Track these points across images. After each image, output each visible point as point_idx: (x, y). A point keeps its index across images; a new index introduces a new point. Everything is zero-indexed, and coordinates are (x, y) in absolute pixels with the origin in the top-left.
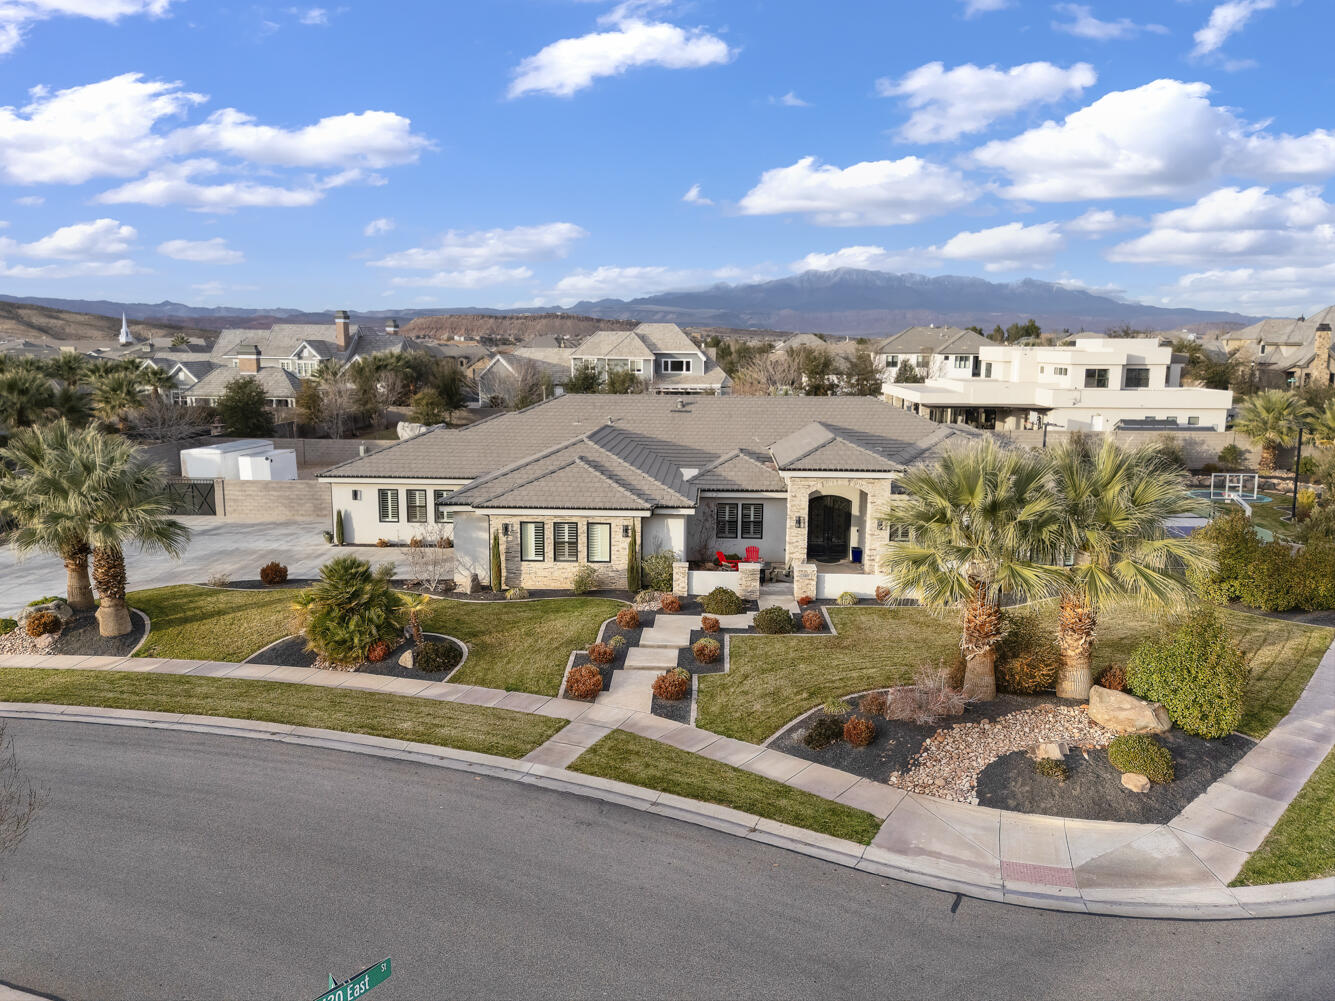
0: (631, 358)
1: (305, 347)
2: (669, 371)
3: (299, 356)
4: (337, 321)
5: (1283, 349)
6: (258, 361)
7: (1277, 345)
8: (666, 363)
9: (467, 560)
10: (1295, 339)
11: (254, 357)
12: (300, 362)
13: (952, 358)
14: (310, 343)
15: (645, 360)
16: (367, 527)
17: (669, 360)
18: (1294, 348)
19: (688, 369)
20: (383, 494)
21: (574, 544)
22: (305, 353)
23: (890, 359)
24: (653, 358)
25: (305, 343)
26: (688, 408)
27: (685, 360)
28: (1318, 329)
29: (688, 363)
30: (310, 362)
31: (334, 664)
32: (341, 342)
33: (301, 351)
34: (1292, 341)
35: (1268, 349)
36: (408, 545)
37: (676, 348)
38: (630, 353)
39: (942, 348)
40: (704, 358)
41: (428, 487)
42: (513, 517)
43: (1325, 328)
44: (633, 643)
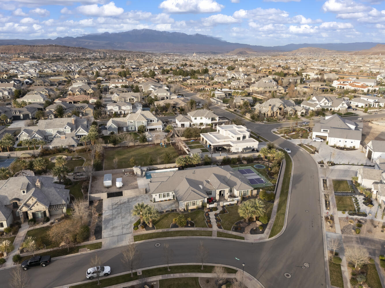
3: (65, 128)
5: (264, 108)
9: (181, 207)
10: (265, 106)
13: (207, 118)
16: (158, 199)
17: (149, 120)
19: (154, 122)
20: (159, 195)
21: (195, 204)
22: (67, 127)
23: (195, 118)
24: (147, 120)
25: (66, 125)
27: (153, 120)
31: (182, 227)
32: (74, 123)
35: (261, 108)
36: (163, 201)
37: (151, 117)
38: (142, 120)
39: (205, 116)
40: (157, 119)
41: (166, 193)
42: (188, 202)
43: (270, 105)
44: (210, 218)
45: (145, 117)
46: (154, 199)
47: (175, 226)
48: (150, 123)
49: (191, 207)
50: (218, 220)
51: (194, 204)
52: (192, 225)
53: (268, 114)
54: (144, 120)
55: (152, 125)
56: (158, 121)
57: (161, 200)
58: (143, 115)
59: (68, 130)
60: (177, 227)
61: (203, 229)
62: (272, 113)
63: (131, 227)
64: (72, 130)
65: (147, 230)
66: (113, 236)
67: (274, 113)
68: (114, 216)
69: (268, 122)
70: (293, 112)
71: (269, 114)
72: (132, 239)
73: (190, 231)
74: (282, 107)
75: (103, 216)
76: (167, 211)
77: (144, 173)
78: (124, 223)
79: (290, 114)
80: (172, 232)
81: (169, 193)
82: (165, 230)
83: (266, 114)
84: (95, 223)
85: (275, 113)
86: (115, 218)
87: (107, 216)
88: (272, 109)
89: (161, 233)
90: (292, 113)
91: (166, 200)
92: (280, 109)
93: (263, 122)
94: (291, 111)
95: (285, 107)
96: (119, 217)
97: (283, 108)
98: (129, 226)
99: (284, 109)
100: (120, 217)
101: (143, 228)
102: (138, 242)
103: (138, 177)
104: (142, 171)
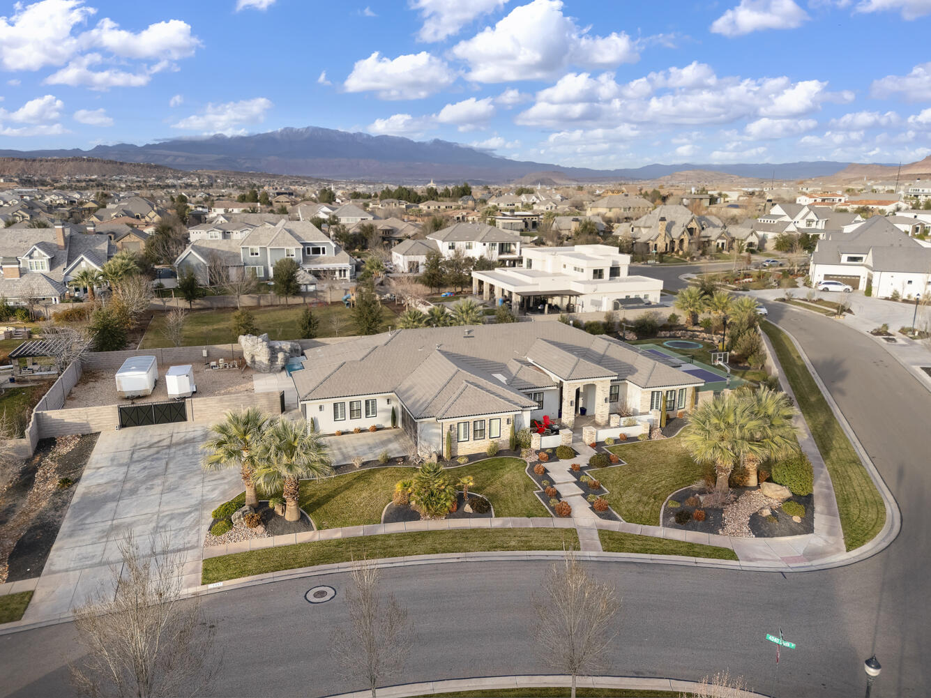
0: (286, 248)
1: (35, 249)
2: (311, 254)
3: (30, 256)
4: (56, 227)
5: (643, 229)
6: (19, 268)
7: (639, 227)
8: (308, 249)
9: (427, 446)
11: (17, 266)
12: (31, 260)
13: (486, 244)
14: (38, 245)
15: (296, 249)
16: (327, 424)
17: (311, 247)
18: (647, 230)
19: (324, 253)
20: (335, 405)
21: (482, 430)
22: (36, 254)
23: (451, 245)
24: (302, 247)
25: (35, 246)
26: (471, 334)
27: (321, 247)
28: (660, 220)
29: (324, 249)
30: (40, 261)
31: (436, 515)
32: (61, 243)
33: (32, 252)
34: (647, 225)
35: (635, 229)
36: (352, 433)
37: (314, 239)
38: (286, 244)
39: (481, 238)
40: (334, 246)
41: (363, 399)
42: (454, 421)
43: (663, 219)
44: (552, 482)
45: (298, 238)
46: (314, 422)
47: (404, 513)
48: (312, 258)
49: (468, 447)
50: (589, 490)
51: (479, 433)
52: (482, 509)
53: (656, 245)
54: (293, 244)
55: (320, 263)
56: (337, 251)
57: (344, 430)
58: (290, 232)
59: (41, 262)
60: (414, 516)
61: (530, 523)
62: (668, 243)
63: (198, 522)
64: (53, 263)
65: (272, 532)
66: (101, 564)
67: (672, 242)
68: (128, 486)
69: (661, 262)
70: (724, 241)
71: (661, 245)
72: (194, 571)
73: (474, 531)
74: (694, 225)
75: (80, 489)
76: (364, 464)
77: (281, 356)
78: (167, 509)
79: (718, 246)
80: (389, 536)
81: (374, 401)
82: (359, 531)
83: (651, 243)
84: (33, 515)
85: (677, 242)
86: (133, 492)
87: (99, 485)
88: (668, 229)
89: (339, 543)
90: (723, 244)
91: (361, 431)
92: (691, 231)
93: (647, 264)
94: (720, 237)
95: (703, 229)
96: (151, 488)
97: (697, 231)
98: (189, 520)
99: (700, 231)
100: (158, 489)
101: (253, 523)
102: (220, 584)
103: (259, 371)
104: (273, 352)
